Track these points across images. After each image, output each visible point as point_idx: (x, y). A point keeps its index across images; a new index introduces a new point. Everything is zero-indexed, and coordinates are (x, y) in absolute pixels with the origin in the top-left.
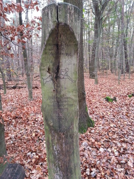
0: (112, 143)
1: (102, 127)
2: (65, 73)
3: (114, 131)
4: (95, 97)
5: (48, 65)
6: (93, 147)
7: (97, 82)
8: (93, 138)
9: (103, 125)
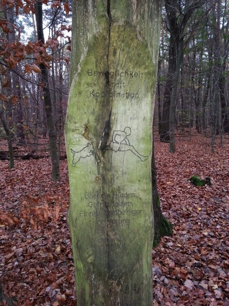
0: (209, 269)
1: (187, 236)
3: (210, 244)
4: (171, 176)
6: (171, 278)
7: (173, 149)
8: (170, 258)
9: (189, 232)
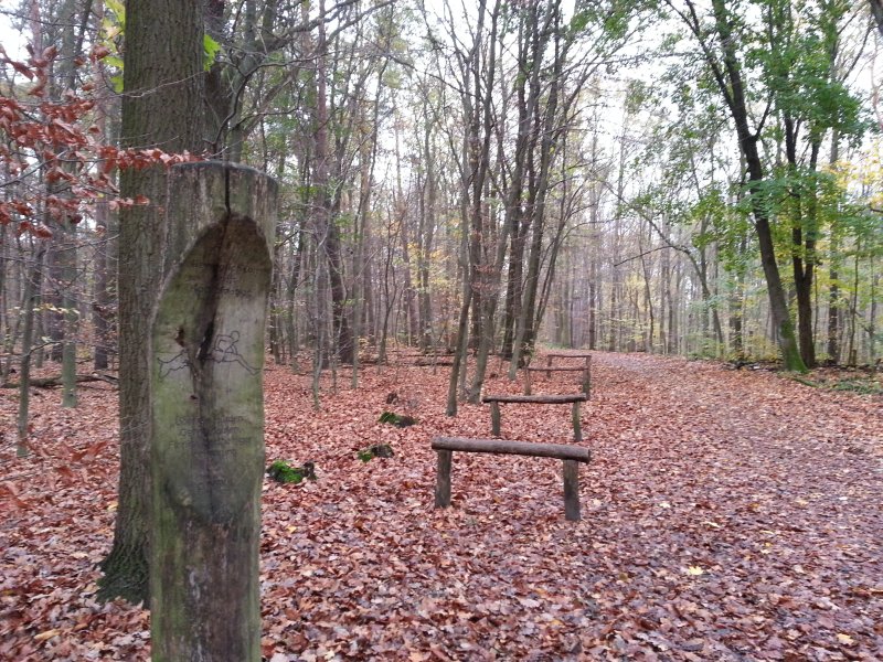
0: (317, 630)
1: (269, 584)
2: (228, 345)
3: (317, 589)
5: (181, 321)
9: (271, 577)
